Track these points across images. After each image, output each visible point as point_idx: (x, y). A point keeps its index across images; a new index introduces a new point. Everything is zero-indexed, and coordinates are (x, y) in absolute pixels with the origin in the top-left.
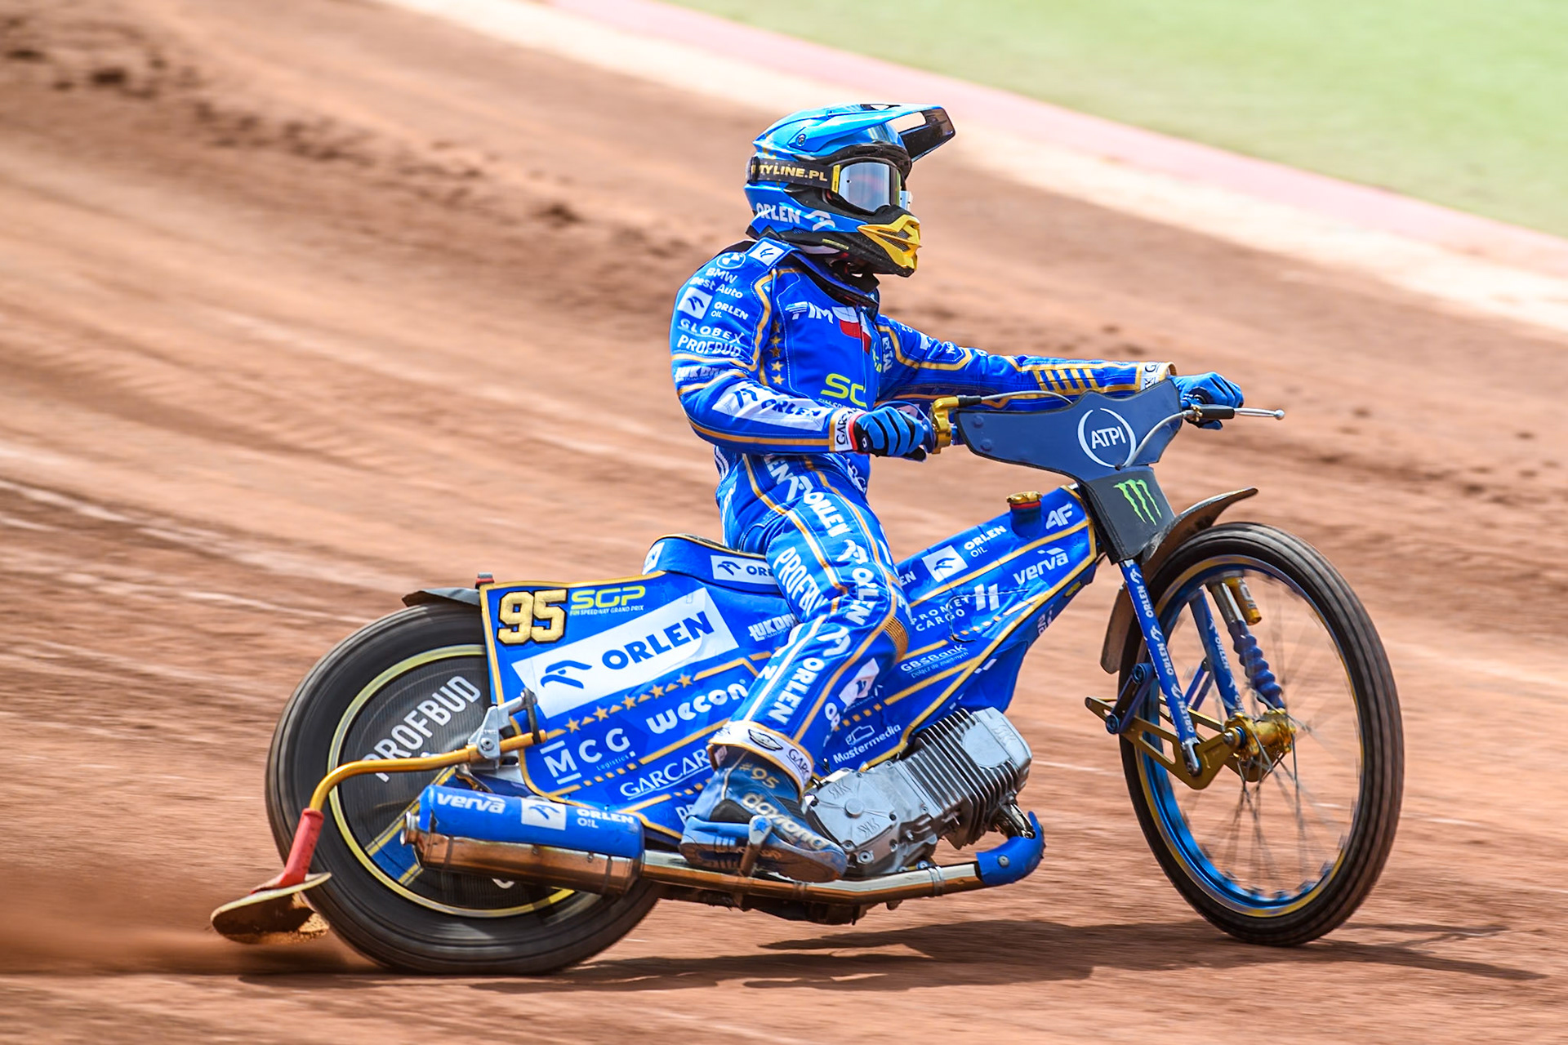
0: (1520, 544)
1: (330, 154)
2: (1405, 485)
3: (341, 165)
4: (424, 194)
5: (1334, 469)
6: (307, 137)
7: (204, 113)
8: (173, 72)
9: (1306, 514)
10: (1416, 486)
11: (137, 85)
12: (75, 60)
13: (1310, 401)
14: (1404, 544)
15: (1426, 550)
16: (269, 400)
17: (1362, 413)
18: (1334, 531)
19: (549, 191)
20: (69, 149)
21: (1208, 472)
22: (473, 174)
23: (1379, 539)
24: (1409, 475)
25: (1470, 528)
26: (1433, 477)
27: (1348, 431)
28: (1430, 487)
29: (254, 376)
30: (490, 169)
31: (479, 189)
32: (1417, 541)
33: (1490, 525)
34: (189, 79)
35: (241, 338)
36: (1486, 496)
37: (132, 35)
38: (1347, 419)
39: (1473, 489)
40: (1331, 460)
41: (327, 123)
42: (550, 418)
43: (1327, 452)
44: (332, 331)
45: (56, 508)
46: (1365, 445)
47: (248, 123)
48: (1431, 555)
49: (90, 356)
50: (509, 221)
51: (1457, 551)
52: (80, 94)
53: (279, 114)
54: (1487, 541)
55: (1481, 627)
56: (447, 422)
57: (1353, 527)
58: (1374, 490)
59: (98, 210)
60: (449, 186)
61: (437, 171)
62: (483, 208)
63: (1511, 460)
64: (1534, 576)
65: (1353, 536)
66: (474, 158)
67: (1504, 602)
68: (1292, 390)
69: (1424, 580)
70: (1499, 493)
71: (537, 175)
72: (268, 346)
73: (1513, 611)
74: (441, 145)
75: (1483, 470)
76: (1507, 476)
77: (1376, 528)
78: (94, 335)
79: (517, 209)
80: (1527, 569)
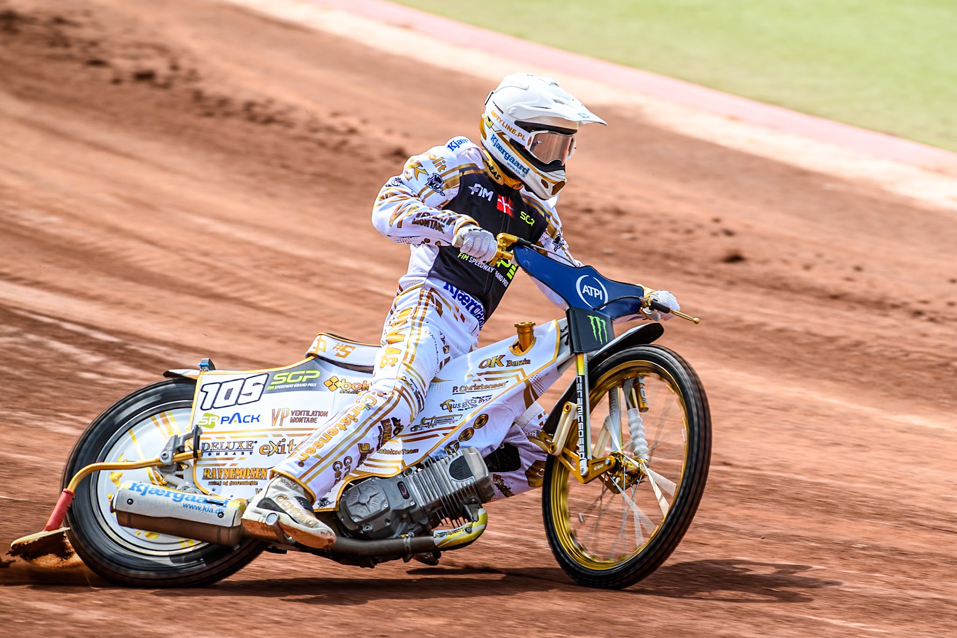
0: (941, 346)
1: (269, 120)
2: (878, 311)
3: (275, 127)
4: (322, 144)
5: (838, 303)
6: (257, 110)
7: (198, 96)
8: (183, 73)
9: (815, 330)
10: (883, 312)
11: (160, 80)
12: (126, 65)
13: (829, 262)
14: (871, 347)
15: (885, 350)
16: (213, 268)
17: (858, 269)
18: (831, 340)
19: (395, 141)
20: (115, 120)
21: (761, 305)
22: (352, 131)
23: (857, 344)
24: (881, 305)
25: (911, 337)
26: (894, 307)
27: (848, 279)
28: (893, 313)
29: (206, 254)
30: (361, 128)
31: (354, 140)
32: (879, 345)
33: (925, 335)
34: (193, 75)
35: (201, 231)
36: (923, 318)
37: (162, 50)
38: (849, 272)
39: (918, 314)
40: (835, 297)
41: (270, 101)
42: (377, 277)
43: (833, 292)
44: (257, 227)
45: (79, 335)
46: (858, 288)
47: (223, 102)
48: (887, 353)
49: (110, 243)
50: (370, 160)
51: (902, 351)
52: (126, 86)
53: (242, 97)
54: (921, 345)
55: (910, 396)
56: (316, 280)
57: (843, 337)
58: (860, 314)
59: (128, 156)
60: (337, 138)
61: (331, 130)
62: (354, 153)
63: (943, 296)
64: (946, 365)
65: (842, 342)
66: (354, 122)
67: (926, 381)
68: (819, 256)
69: (880, 368)
70: (933, 316)
71: (389, 132)
72: (215, 236)
73: (931, 387)
74: (335, 114)
75: (925, 302)
76: (939, 305)
77: (856, 337)
78: (115, 230)
79: (375, 152)
80: (942, 361)
